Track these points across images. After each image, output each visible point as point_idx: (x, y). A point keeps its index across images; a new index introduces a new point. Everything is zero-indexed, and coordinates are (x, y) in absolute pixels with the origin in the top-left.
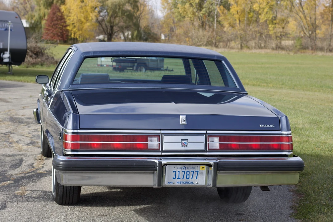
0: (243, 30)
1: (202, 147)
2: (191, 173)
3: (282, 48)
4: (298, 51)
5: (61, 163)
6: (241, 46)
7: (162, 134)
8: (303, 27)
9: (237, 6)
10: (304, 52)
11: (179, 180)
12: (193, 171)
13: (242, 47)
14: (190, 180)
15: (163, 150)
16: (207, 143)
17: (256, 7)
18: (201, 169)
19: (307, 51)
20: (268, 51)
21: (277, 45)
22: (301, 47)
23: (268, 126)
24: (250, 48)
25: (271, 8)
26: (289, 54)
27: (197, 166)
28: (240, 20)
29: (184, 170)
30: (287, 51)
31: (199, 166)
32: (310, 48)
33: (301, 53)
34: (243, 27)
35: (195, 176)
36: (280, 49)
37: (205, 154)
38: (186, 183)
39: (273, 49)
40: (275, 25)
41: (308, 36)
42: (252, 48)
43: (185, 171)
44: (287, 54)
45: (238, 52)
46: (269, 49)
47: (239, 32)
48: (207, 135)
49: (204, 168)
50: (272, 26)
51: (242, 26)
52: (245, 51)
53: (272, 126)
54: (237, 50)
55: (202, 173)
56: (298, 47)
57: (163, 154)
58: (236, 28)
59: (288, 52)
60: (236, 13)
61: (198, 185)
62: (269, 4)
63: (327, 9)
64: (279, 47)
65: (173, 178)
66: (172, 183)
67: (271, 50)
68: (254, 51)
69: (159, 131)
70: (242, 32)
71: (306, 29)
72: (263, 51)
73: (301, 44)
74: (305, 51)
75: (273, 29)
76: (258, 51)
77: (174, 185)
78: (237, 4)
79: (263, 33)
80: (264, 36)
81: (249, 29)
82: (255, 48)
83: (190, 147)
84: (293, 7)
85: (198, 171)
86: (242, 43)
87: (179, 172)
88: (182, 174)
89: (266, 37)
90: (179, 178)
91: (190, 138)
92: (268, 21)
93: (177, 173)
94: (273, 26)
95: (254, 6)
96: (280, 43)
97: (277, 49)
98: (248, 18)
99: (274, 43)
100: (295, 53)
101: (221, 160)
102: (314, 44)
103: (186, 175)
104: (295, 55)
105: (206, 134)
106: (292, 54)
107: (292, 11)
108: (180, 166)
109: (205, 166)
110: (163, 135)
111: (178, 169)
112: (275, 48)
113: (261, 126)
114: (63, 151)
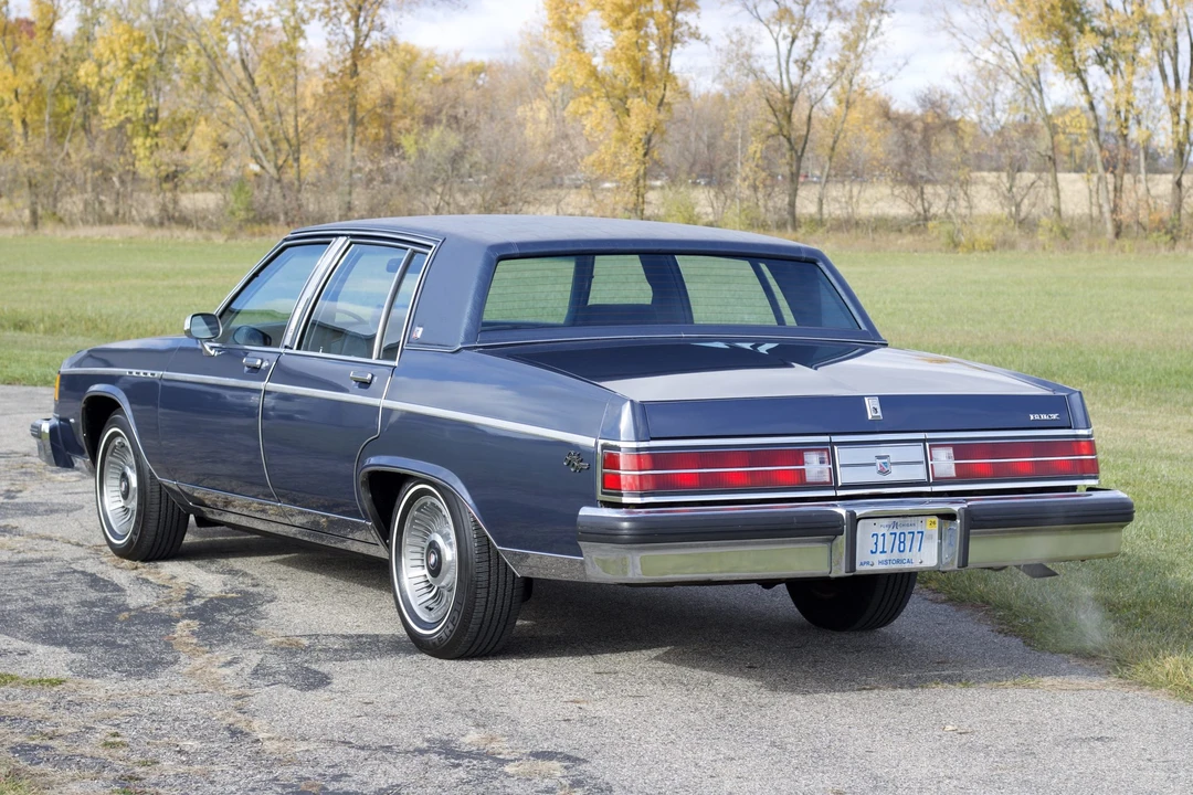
0: (38, 156)
1: (919, 473)
2: (909, 537)
3: (184, 221)
4: (240, 227)
5: (626, 525)
6: (34, 213)
7: (832, 444)
8: (256, 144)
9: (15, 74)
10: (263, 235)
11: (883, 557)
12: (913, 533)
13: (35, 221)
14: (907, 555)
15: (840, 484)
16: (930, 463)
17: (87, 75)
18: (928, 527)
19: (272, 227)
20: (135, 230)
21: (164, 208)
22: (251, 215)
23: (1044, 417)
24: (66, 219)
25: (141, 80)
26: (208, 239)
27: (920, 518)
28: (28, 120)
29: (895, 530)
30: (198, 228)
31: (924, 518)
32: (282, 217)
33: (253, 234)
34: (38, 148)
35: (916, 545)
36: (173, 225)
37: (928, 489)
38: (898, 561)
39: (150, 222)
40: (156, 140)
41: (272, 177)
42: (72, 224)
43: (895, 534)
44: (202, 241)
45: (26, 235)
46: (137, 224)
47: (25, 167)
48: (927, 444)
49: (934, 523)
50: (144, 144)
51: (38, 144)
52: (48, 229)
53: (1054, 416)
54: (21, 231)
55: (931, 537)
56: (242, 215)
57: (840, 493)
58: (17, 150)
59: (205, 232)
60: (13, 96)
61: (922, 566)
62: (135, 67)
63: (335, 83)
64: (173, 218)
65: (872, 552)
66: (868, 563)
67: (142, 225)
68: (83, 232)
69: (826, 439)
70: (36, 165)
71: (265, 151)
72: (116, 233)
73: (251, 203)
74: (264, 227)
75: (148, 154)
76: (97, 232)
77: (875, 567)
78: (14, 67)
79: (114, 169)
80: (115, 179)
81: (62, 155)
82: (85, 222)
83: (896, 474)
84: (216, 77)
85: (922, 533)
86: (34, 204)
87: (883, 535)
88: (889, 539)
89: (122, 182)
90: (883, 552)
91: (894, 453)
92: (129, 126)
93: (880, 539)
94: (149, 142)
95: (82, 73)
96: (175, 202)
97: (166, 223)
98: (56, 116)
99: (152, 204)
100: (232, 235)
101: (974, 502)
102: (294, 204)
103: (897, 542)
104: (233, 242)
105: (924, 441)
106: (219, 239)
107: (217, 90)
108: (885, 522)
109: (936, 519)
110: (836, 447)
111: (882, 527)
112: (157, 220)
113: (1032, 418)
114: (600, 497)
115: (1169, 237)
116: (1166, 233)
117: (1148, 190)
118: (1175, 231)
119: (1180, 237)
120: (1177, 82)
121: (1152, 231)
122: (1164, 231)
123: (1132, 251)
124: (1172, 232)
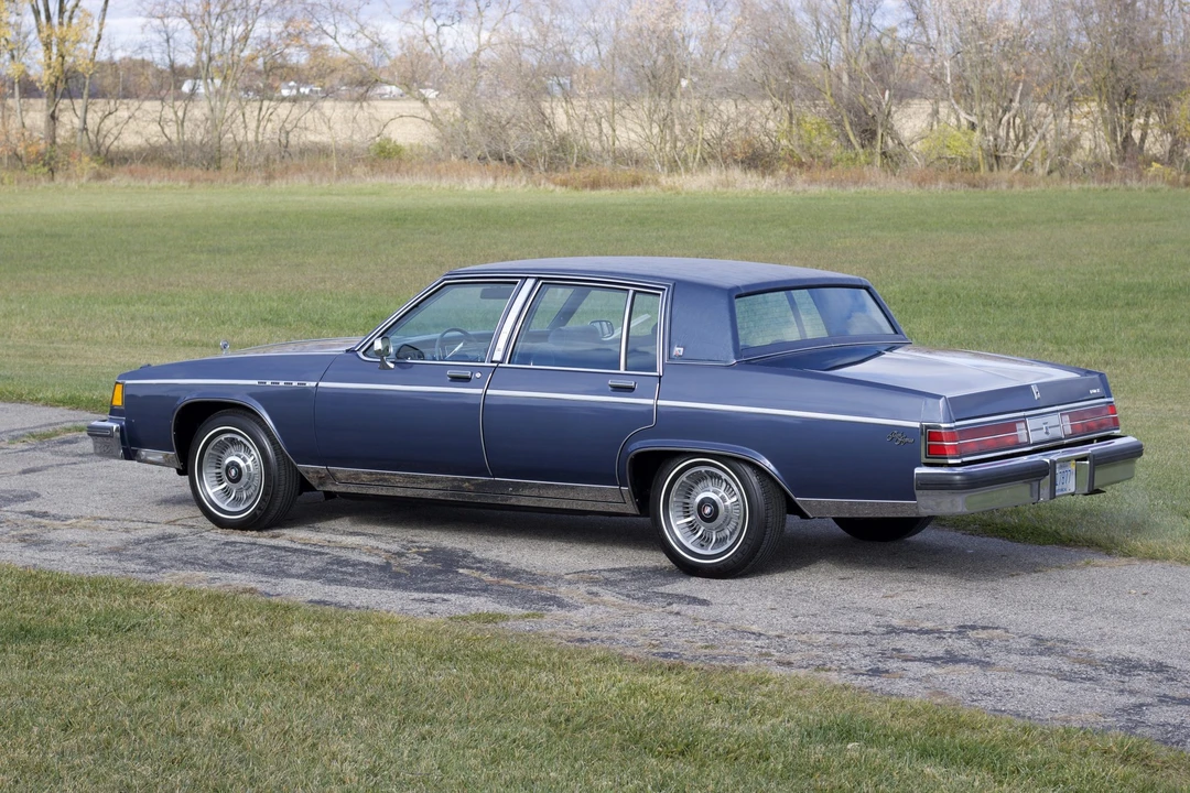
2: (1066, 474)
5: (957, 477)
12: (1067, 471)
14: (1065, 485)
15: (1031, 443)
16: (1062, 425)
23: (1094, 391)
35: (1068, 479)
38: (1062, 490)
48: (1059, 414)
53: (1098, 390)
61: (1070, 492)
85: (1070, 471)
88: (1059, 477)
103: (1062, 478)
105: (1058, 411)
109: (1074, 461)
110: (1027, 419)
113: (1090, 392)
114: (924, 460)
115: (46, 169)
116: (44, 165)
117: (23, 124)
118: (52, 163)
119: (58, 169)
120: (48, 18)
121: (29, 162)
122: (42, 162)
123: (10, 183)
124: (49, 164)
